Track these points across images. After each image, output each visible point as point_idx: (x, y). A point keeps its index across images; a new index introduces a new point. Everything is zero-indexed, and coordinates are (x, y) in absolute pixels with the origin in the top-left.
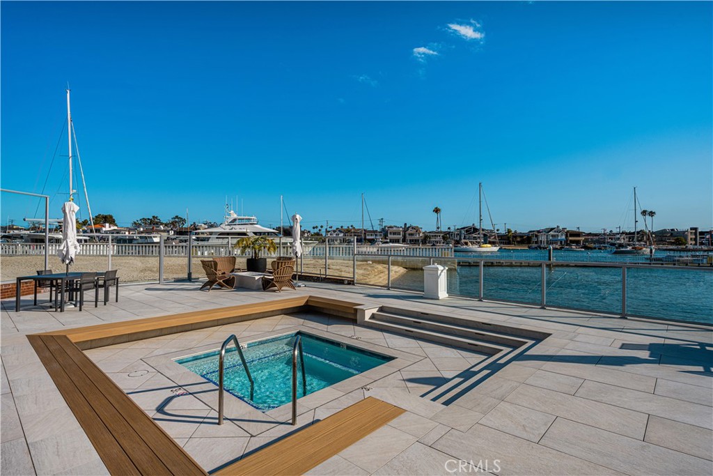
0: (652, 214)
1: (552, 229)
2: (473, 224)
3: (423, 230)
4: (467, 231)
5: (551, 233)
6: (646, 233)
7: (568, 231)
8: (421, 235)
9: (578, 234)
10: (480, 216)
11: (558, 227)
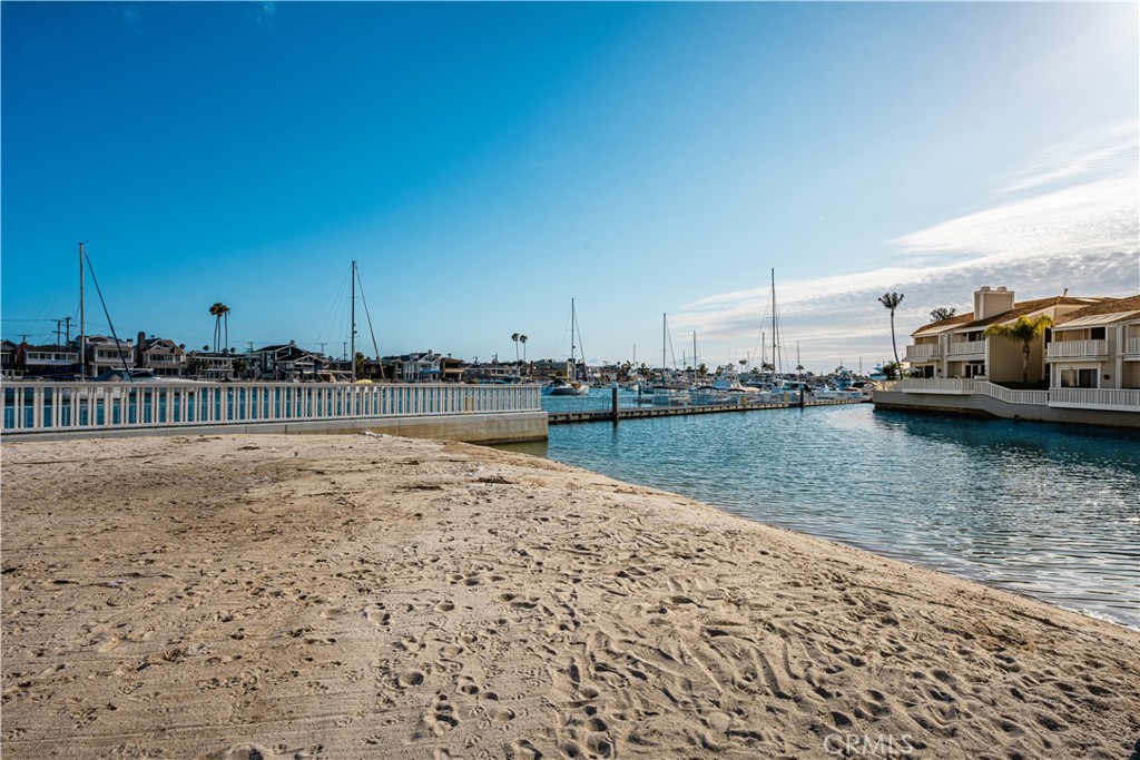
0: (523, 339)
1: (422, 356)
2: (292, 342)
3: (186, 350)
4: (279, 354)
5: (422, 361)
6: (526, 365)
7: (443, 360)
8: (183, 358)
9: (457, 364)
10: (353, 325)
11: (430, 352)
